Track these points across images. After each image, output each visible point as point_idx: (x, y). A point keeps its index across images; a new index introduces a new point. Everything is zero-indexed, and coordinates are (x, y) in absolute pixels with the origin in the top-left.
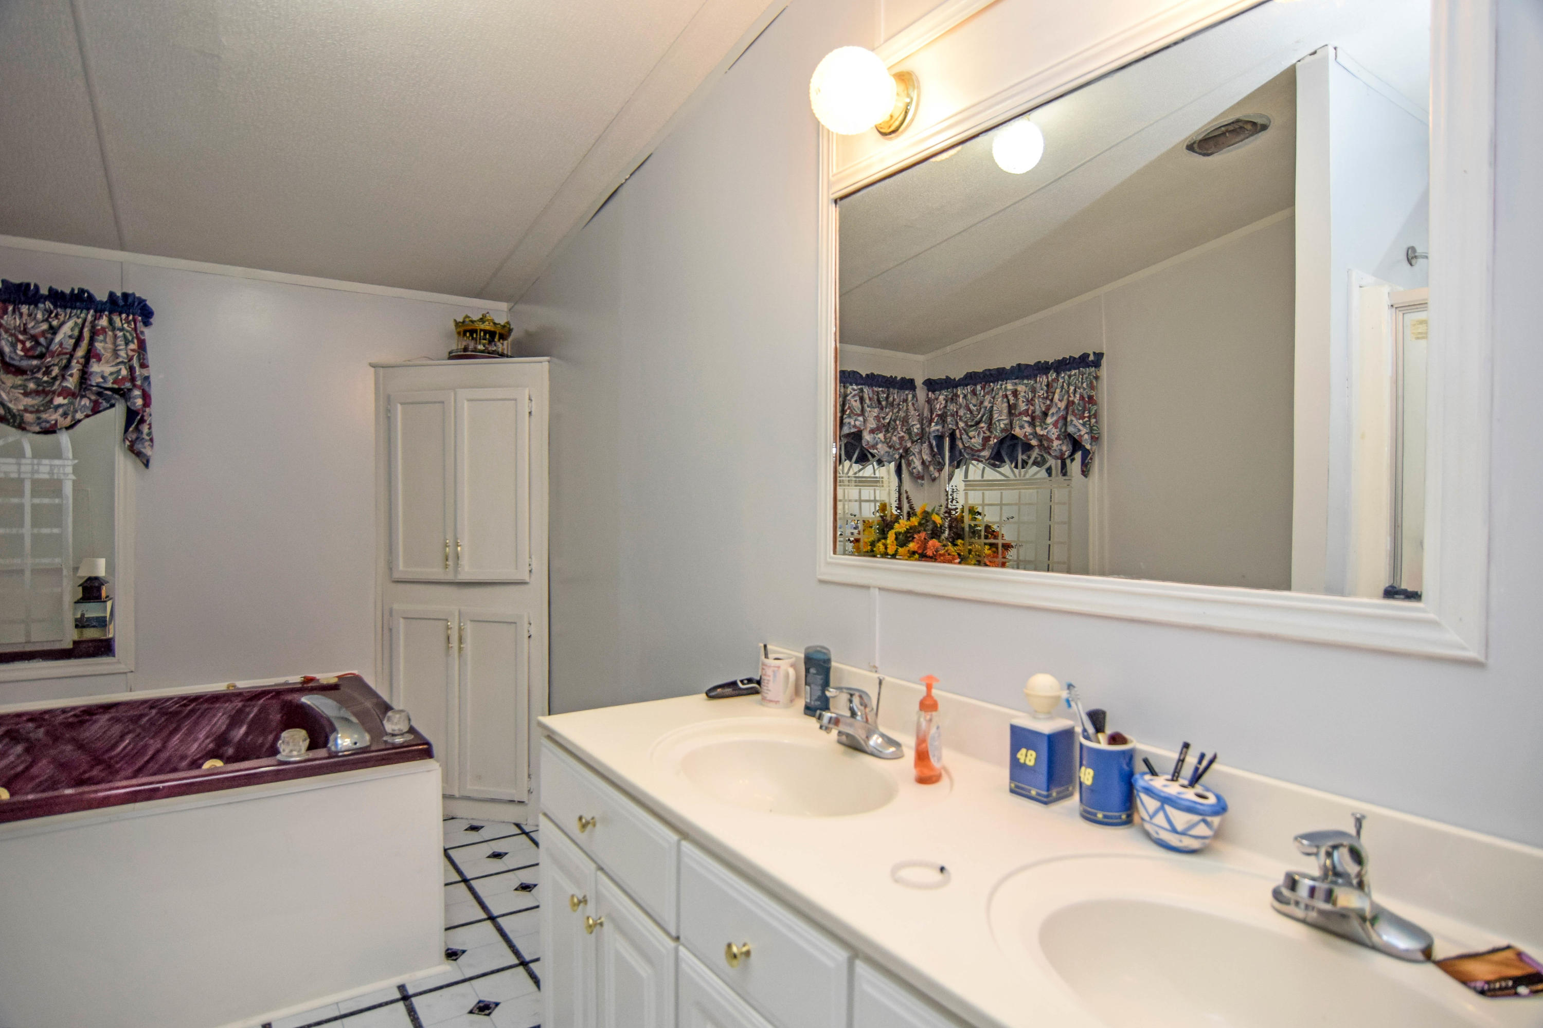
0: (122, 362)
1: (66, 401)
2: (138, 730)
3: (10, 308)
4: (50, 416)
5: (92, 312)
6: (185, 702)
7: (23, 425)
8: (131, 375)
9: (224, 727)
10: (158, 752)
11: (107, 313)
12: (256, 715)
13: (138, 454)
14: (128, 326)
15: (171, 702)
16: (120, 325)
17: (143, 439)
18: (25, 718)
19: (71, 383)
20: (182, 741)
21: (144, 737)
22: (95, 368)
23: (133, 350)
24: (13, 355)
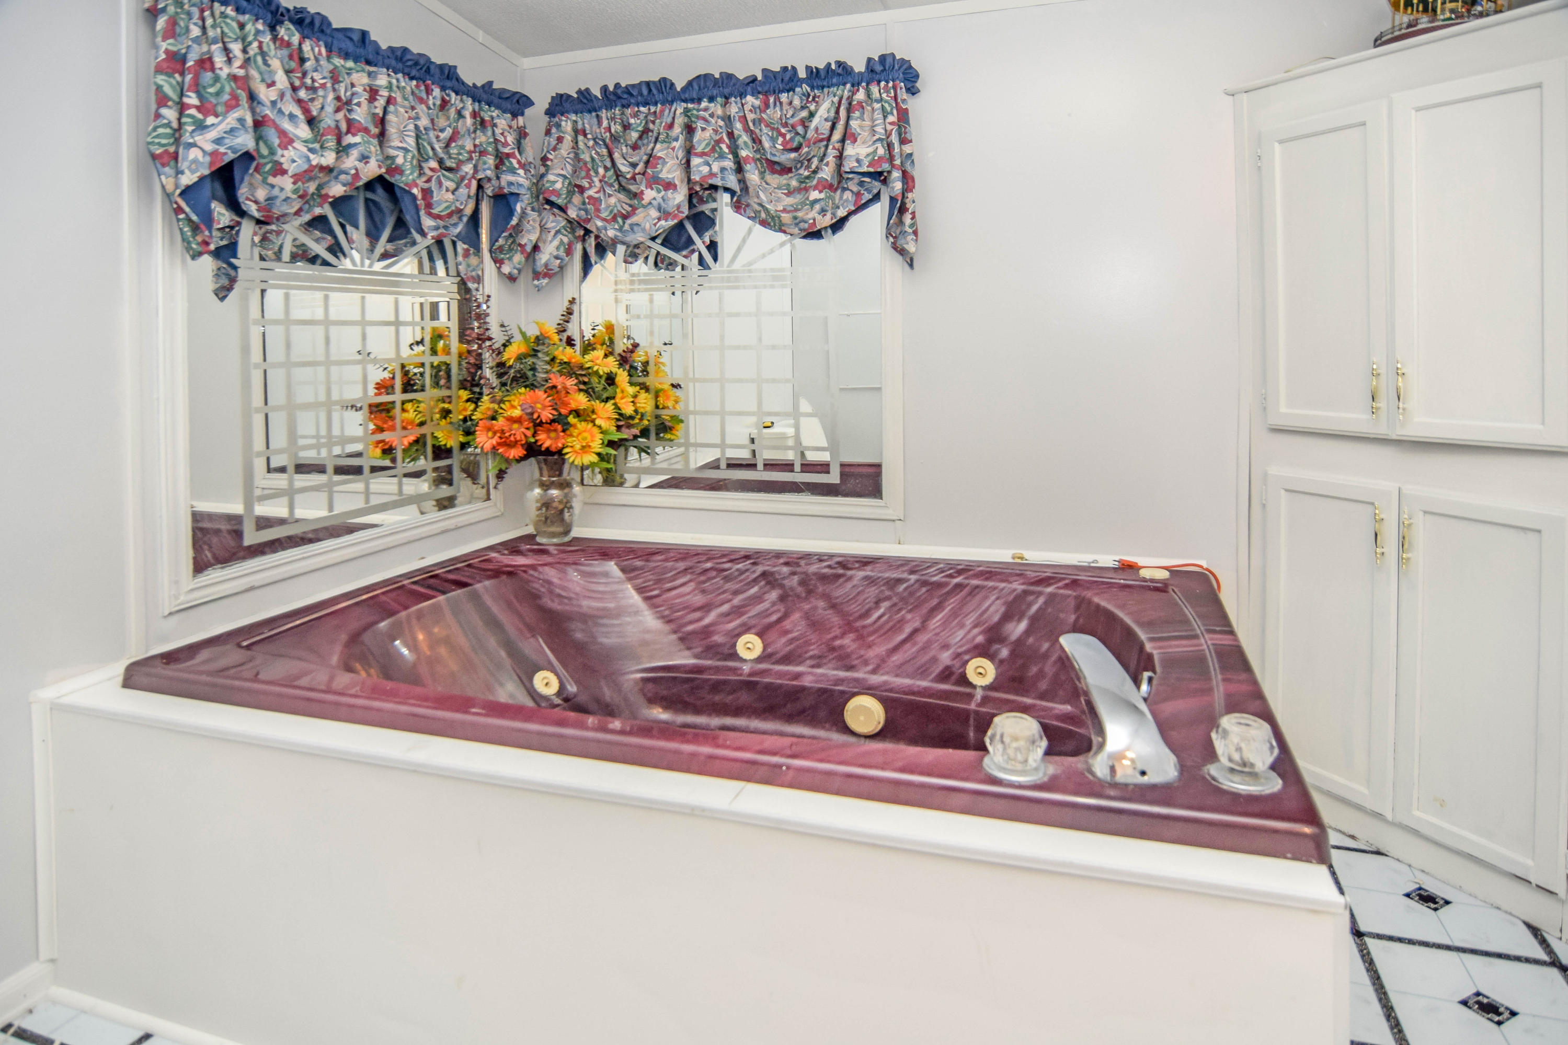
0: (879, 139)
1: (822, 196)
2: (895, 599)
3: (772, 100)
4: (807, 214)
5: (848, 86)
6: (951, 571)
7: (783, 228)
8: (890, 153)
9: (996, 618)
10: (916, 631)
11: (864, 84)
12: (1040, 609)
13: (902, 252)
14: (887, 96)
15: (934, 569)
16: (878, 95)
17: (906, 232)
18: (782, 561)
19: (827, 173)
20: (946, 623)
21: (900, 610)
22: (850, 150)
23: (891, 124)
24: (774, 151)
